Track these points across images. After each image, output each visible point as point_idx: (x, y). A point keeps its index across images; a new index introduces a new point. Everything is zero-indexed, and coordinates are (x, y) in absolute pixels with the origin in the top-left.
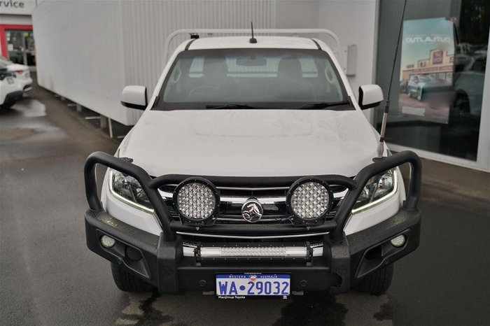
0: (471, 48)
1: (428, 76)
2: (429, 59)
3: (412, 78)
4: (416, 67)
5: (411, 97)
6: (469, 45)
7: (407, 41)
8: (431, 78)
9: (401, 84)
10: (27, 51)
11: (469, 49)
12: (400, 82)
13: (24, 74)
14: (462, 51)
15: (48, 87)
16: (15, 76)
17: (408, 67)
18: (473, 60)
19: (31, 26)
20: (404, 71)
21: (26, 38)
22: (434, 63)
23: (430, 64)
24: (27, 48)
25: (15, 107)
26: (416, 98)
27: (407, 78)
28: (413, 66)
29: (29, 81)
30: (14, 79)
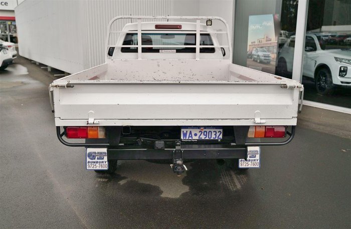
0: (288, 34)
1: (264, 48)
2: (264, 38)
3: (254, 49)
4: (256, 43)
5: (254, 60)
6: (287, 32)
7: (251, 27)
8: (265, 49)
9: (248, 53)
10: (10, 34)
11: (287, 34)
12: (247, 52)
13: (12, 48)
14: (283, 35)
15: (27, 56)
16: (7, 49)
17: (252, 43)
18: (289, 40)
19: (14, 18)
20: (250, 45)
21: (9, 25)
22: (266, 41)
23: (264, 42)
24: (10, 32)
25: (8, 69)
26: (257, 61)
27: (251, 49)
28: (255, 42)
29: (15, 52)
30: (7, 50)
